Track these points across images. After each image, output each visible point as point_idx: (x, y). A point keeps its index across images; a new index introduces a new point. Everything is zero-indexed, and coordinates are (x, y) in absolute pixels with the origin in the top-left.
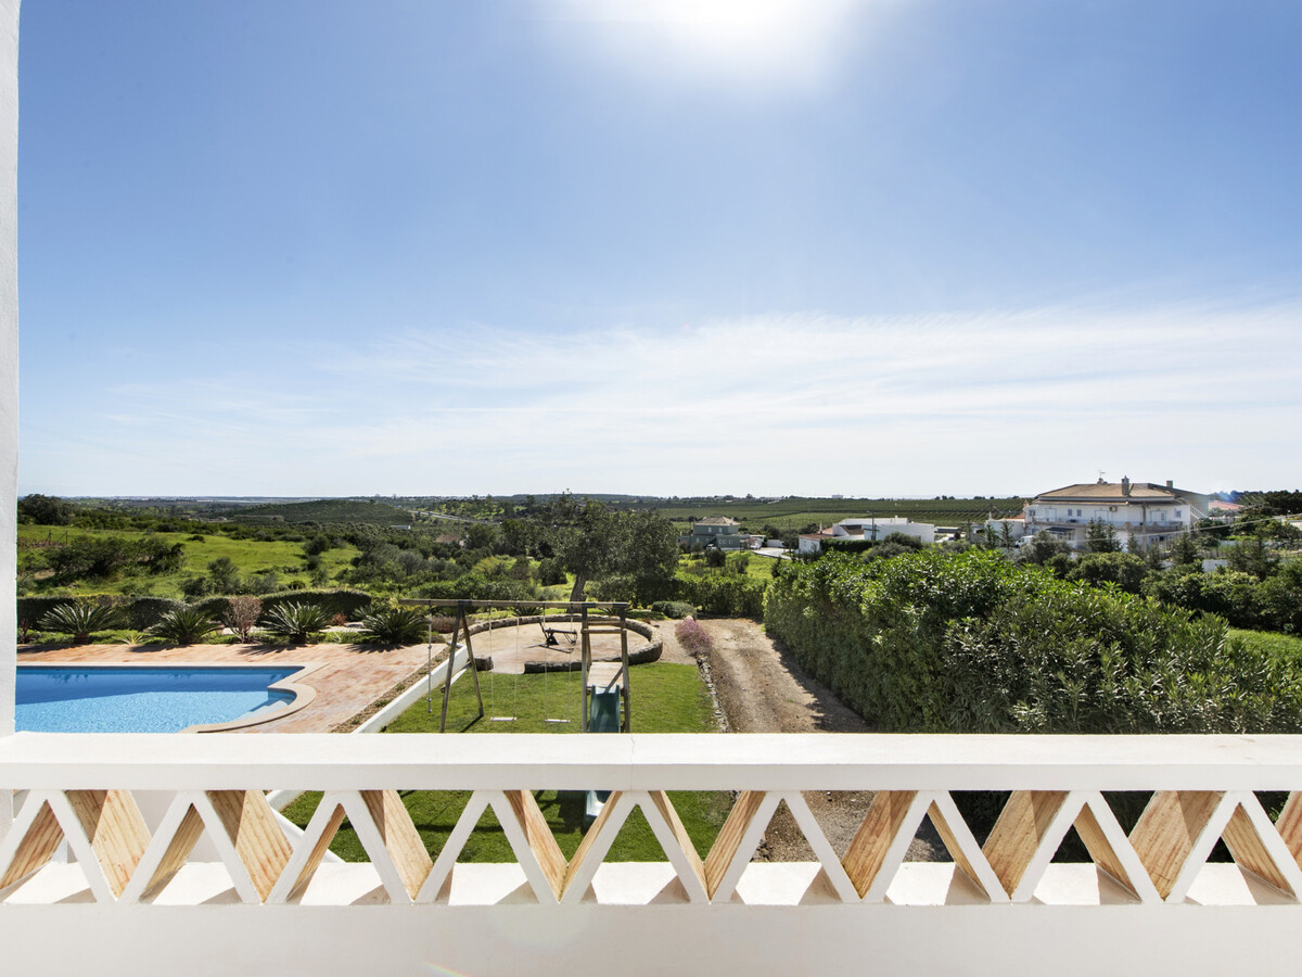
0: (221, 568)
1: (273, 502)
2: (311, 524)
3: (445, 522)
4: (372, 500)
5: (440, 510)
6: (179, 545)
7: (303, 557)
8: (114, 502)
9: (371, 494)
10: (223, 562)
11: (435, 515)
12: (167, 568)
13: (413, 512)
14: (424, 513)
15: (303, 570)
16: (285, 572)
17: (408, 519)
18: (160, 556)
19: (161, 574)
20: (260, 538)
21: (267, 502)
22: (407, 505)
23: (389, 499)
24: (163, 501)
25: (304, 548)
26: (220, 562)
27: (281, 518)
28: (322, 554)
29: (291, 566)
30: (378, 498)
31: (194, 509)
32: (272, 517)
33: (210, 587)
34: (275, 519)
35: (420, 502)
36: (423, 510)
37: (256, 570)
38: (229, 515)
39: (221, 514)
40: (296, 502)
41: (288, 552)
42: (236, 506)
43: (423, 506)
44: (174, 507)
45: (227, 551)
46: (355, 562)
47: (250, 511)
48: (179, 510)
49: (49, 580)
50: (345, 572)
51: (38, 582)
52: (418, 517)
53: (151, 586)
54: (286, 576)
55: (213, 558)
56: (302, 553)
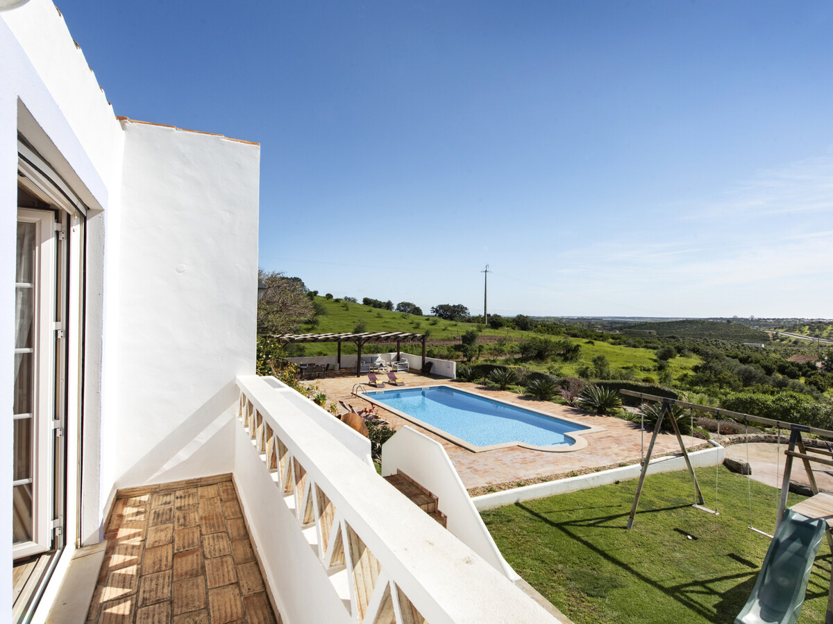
0: (599, 361)
1: (649, 321)
2: (673, 337)
3: (807, 343)
4: (729, 321)
5: (802, 332)
6: (578, 346)
7: (655, 361)
8: (560, 320)
9: (729, 316)
10: (601, 359)
11: (794, 336)
12: (571, 359)
13: (770, 333)
14: (782, 333)
15: (655, 370)
16: (641, 370)
17: (765, 339)
18: (568, 351)
19: (568, 362)
20: (629, 345)
21: (646, 320)
22: (764, 325)
23: (746, 320)
24: (585, 319)
25: (656, 354)
26: (599, 358)
27: (654, 332)
28: (670, 360)
29: (645, 366)
30: (735, 319)
31: (601, 325)
32: (648, 331)
33: (592, 373)
34: (650, 333)
35: (778, 324)
36: (782, 330)
37: (622, 366)
38: (620, 329)
39: (616, 328)
40: (666, 321)
41: (646, 356)
42: (625, 323)
43: (782, 328)
44: (590, 323)
45: (606, 352)
46: (696, 369)
47: (633, 326)
48: (593, 325)
49: (519, 359)
50: (686, 375)
51: (515, 359)
52: (775, 337)
53: (561, 368)
54: (641, 373)
55: (596, 355)
56: (655, 358)
